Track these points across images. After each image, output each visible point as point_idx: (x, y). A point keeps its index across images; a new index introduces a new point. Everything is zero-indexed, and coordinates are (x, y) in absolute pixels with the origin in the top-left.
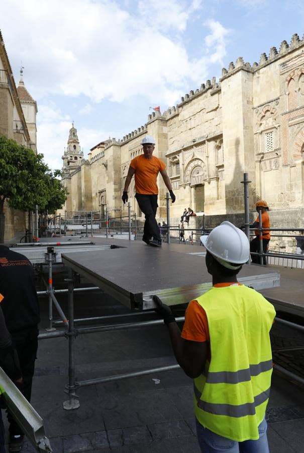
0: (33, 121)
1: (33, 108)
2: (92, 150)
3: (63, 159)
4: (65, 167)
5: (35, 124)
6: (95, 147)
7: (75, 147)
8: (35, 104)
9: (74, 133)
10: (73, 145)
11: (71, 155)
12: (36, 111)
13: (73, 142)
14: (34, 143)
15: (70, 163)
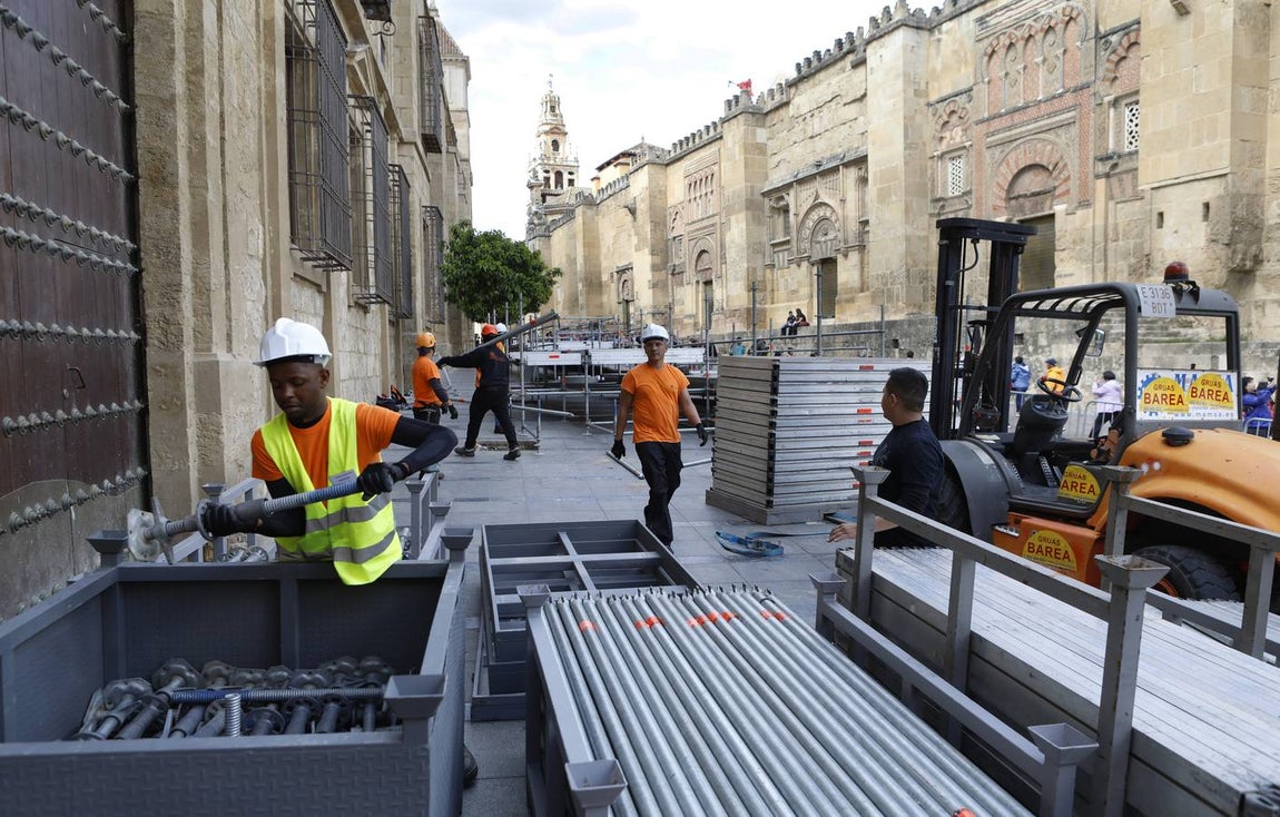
0: (461, 106)
1: (461, 72)
2: (601, 168)
3: (531, 187)
4: (534, 209)
5: (467, 111)
6: (608, 163)
7: (555, 144)
8: (465, 62)
9: (553, 109)
10: (550, 139)
11: (547, 168)
12: (468, 77)
13: (551, 132)
14: (466, 157)
15: (548, 198)
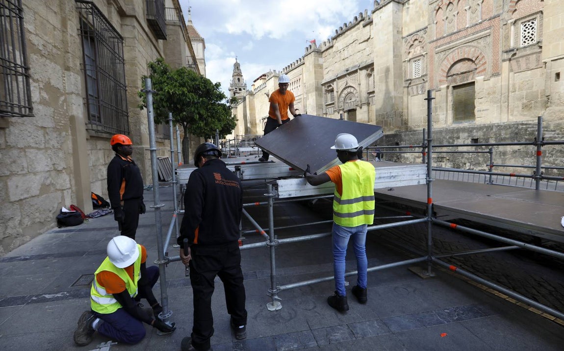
0: (202, 57)
1: (201, 45)
2: (255, 81)
3: (230, 90)
5: (204, 60)
6: (258, 79)
7: (239, 79)
8: (203, 41)
9: (238, 67)
10: (237, 77)
11: (236, 87)
12: (204, 47)
13: (237, 75)
15: (236, 94)
